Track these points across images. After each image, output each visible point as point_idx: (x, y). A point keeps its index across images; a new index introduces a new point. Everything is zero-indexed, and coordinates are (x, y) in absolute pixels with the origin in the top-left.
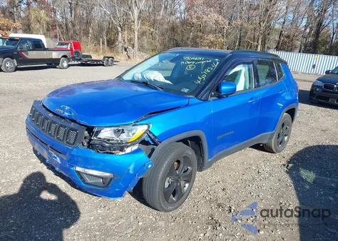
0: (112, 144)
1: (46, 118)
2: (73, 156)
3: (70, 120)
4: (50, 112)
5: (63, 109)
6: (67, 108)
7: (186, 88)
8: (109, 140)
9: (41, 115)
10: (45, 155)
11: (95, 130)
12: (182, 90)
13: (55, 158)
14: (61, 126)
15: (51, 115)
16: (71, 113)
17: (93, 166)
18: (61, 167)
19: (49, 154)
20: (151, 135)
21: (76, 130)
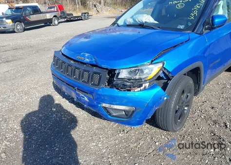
0: (132, 82)
1: (69, 65)
2: (99, 95)
3: (91, 65)
4: (72, 59)
5: (84, 56)
6: (87, 55)
7: (181, 25)
8: (129, 80)
9: (63, 62)
10: (73, 95)
11: (117, 72)
12: (178, 27)
13: (83, 97)
14: (85, 71)
15: (72, 62)
16: (92, 59)
17: (118, 103)
18: (89, 105)
19: (77, 94)
20: (166, 71)
21: (99, 74)
